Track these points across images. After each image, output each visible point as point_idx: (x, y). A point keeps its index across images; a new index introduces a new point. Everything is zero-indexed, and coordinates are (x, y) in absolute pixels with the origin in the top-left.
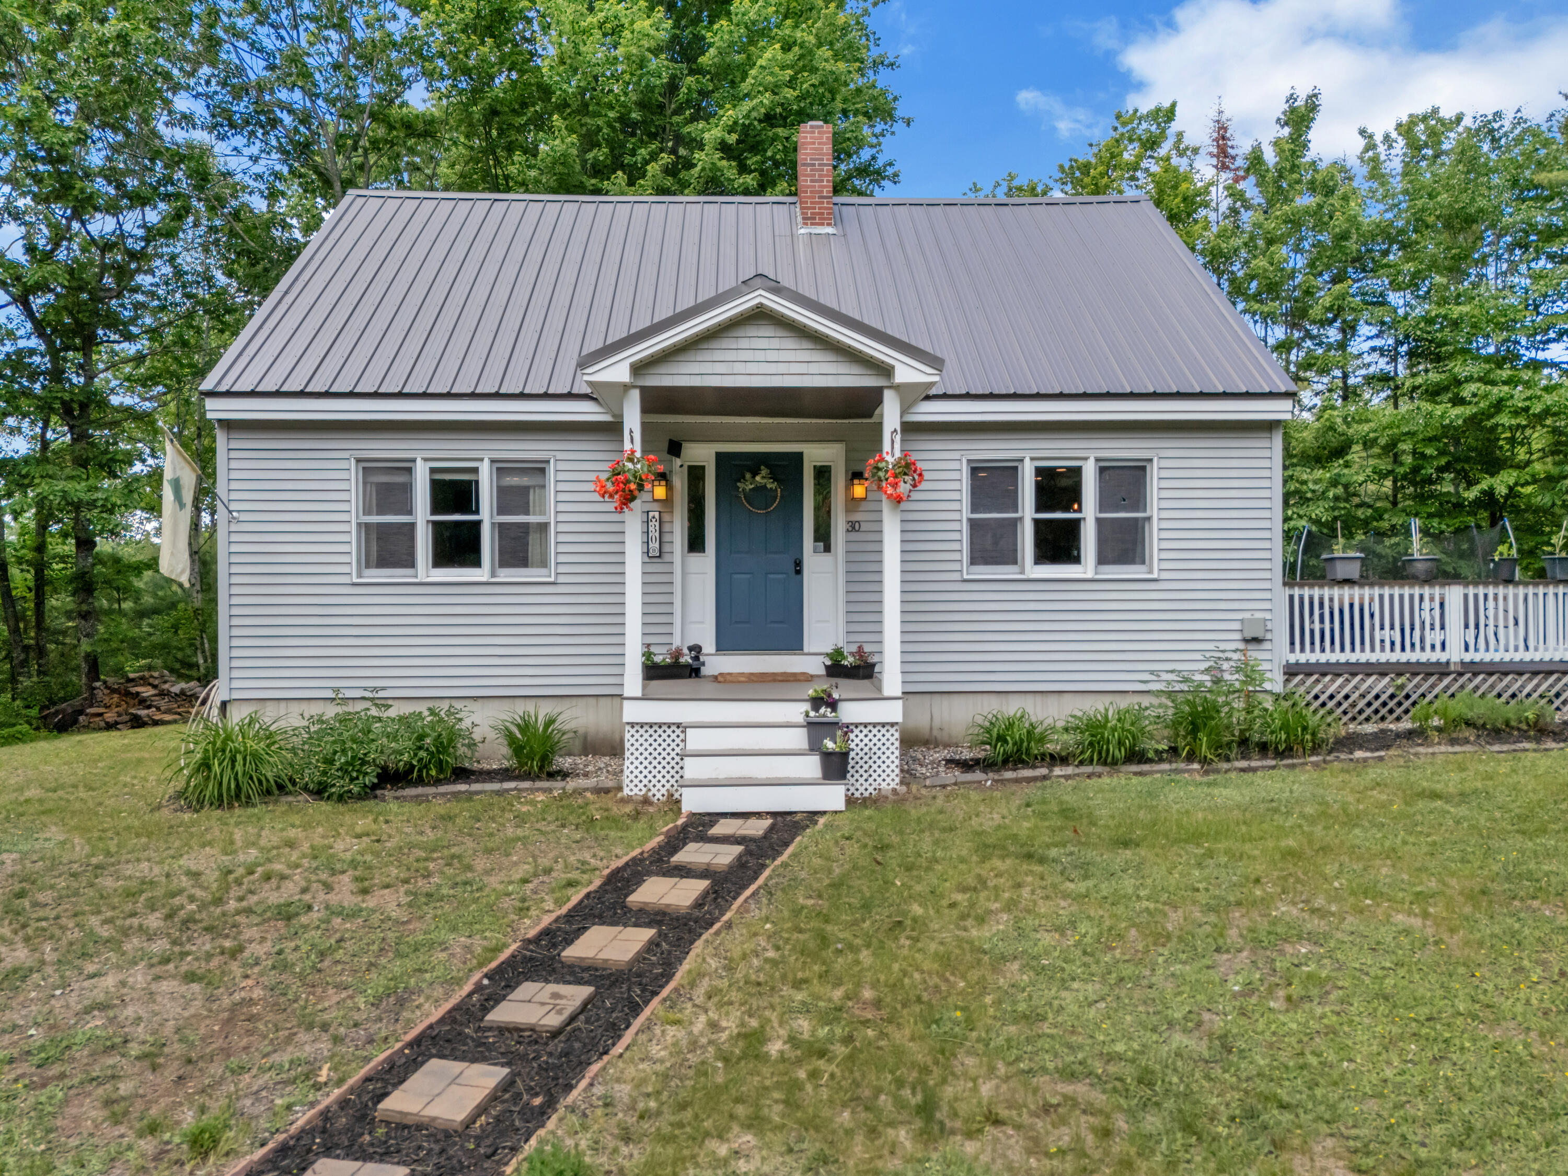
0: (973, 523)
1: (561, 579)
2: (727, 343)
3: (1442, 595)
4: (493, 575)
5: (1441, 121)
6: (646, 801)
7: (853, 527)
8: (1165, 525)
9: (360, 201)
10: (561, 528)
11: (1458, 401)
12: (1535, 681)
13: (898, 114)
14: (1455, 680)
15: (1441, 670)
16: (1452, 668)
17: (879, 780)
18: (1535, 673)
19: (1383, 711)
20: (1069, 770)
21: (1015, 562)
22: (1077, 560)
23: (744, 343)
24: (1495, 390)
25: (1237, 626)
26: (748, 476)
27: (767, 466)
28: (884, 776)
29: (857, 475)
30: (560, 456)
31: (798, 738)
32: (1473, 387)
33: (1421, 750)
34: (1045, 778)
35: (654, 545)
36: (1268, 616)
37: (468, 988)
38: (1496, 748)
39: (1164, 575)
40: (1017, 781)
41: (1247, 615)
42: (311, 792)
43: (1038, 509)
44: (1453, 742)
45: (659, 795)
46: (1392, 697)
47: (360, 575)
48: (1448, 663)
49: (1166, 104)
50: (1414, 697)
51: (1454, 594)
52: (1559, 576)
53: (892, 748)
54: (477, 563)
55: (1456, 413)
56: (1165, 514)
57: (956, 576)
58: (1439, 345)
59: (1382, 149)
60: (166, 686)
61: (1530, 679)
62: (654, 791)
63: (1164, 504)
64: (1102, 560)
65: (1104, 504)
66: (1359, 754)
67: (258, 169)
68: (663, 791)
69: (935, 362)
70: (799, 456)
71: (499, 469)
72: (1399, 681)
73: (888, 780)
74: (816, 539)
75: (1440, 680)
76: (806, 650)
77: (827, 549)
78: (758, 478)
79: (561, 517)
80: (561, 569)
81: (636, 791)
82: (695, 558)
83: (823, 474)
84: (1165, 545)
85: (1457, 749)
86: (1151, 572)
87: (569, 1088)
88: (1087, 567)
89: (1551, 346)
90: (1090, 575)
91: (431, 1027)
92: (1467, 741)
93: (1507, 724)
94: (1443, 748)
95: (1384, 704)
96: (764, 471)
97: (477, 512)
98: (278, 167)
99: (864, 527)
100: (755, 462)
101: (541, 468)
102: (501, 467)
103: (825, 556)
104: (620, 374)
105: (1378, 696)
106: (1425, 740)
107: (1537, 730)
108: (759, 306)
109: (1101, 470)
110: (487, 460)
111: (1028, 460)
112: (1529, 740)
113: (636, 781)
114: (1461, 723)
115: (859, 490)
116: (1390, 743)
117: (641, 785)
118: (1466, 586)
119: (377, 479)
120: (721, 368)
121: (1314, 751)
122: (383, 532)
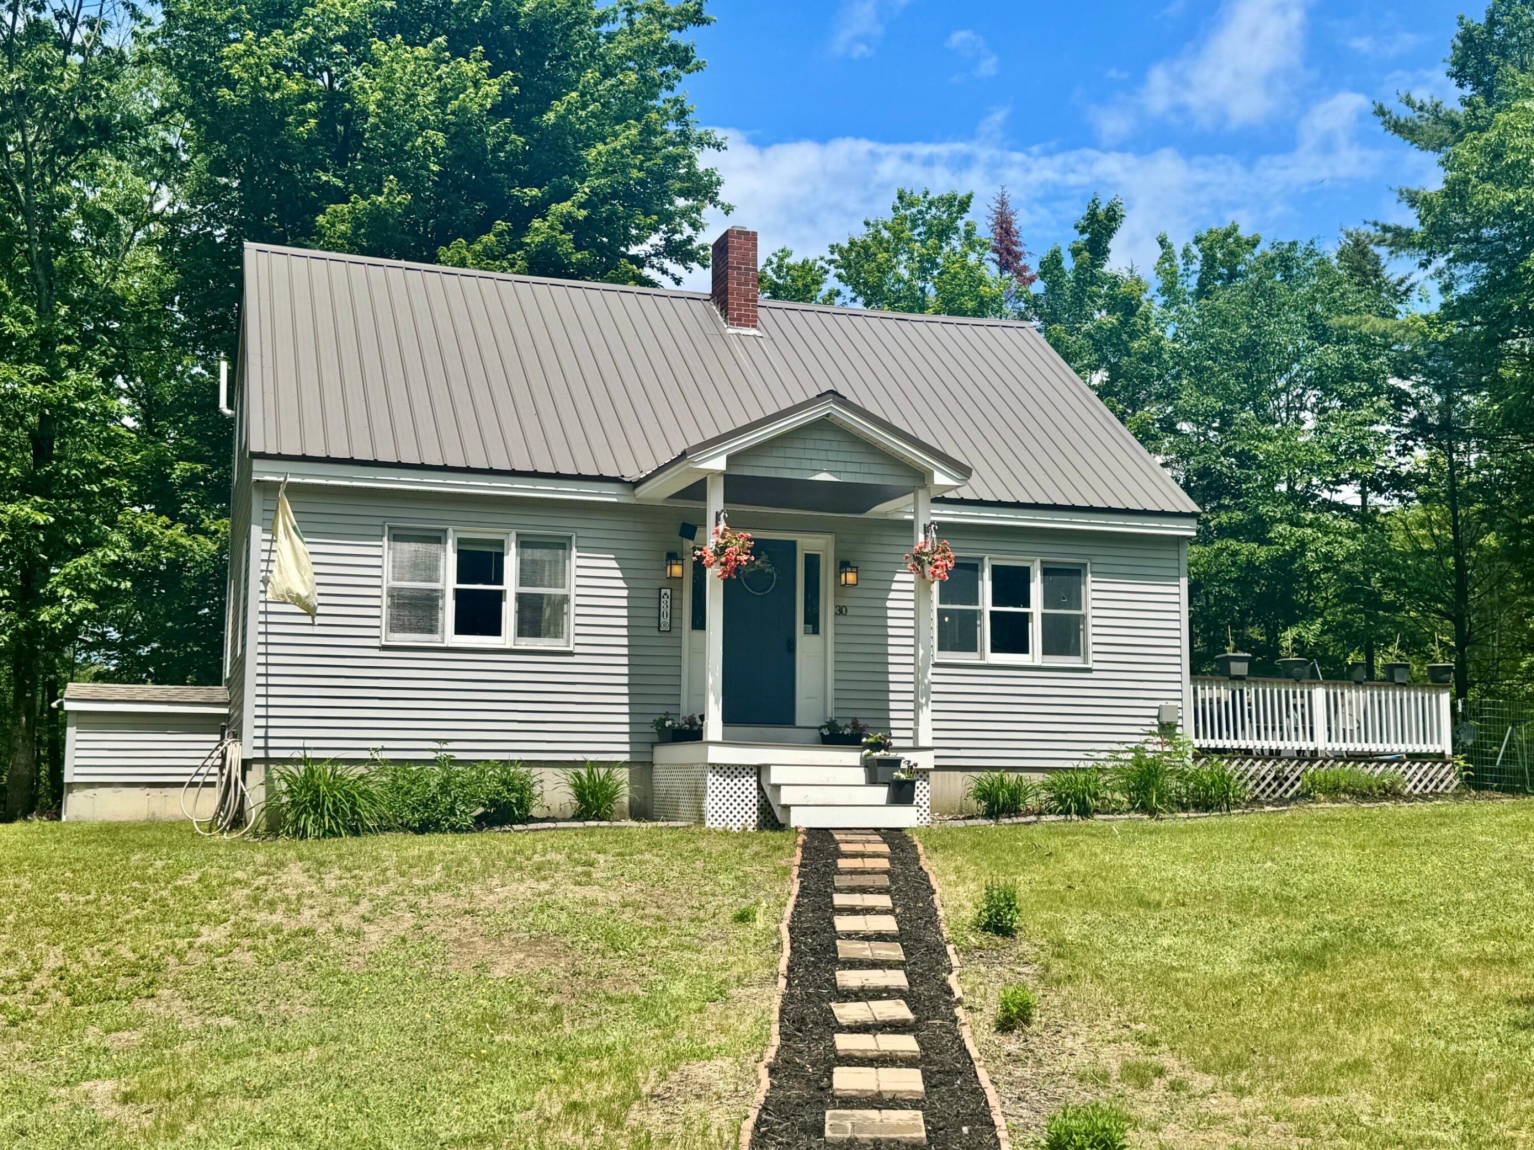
0: (941, 613)
1: (579, 649)
2: (797, 444)
3: (1310, 694)
4: (514, 642)
5: (1237, 240)
6: (725, 833)
7: (840, 611)
8: (1096, 621)
10: (580, 601)
12: (1381, 768)
14: (1322, 765)
15: (1313, 756)
16: (1320, 755)
21: (976, 651)
22: (1027, 651)
23: (810, 444)
24: (1299, 532)
25: (1155, 712)
27: (766, 553)
29: (844, 566)
30: (581, 533)
32: (1281, 528)
33: (1312, 805)
35: (665, 620)
36: (1179, 704)
38: (1365, 805)
39: (1097, 666)
41: (1163, 703)
43: (996, 603)
44: (1334, 801)
45: (735, 829)
46: (1275, 778)
47: (389, 640)
48: (1316, 751)
49: (962, 194)
50: (1292, 779)
51: (1319, 694)
52: (1397, 680)
54: (498, 632)
55: (1262, 553)
56: (1096, 612)
58: (1238, 482)
59: (1179, 262)
62: (731, 824)
63: (1096, 604)
64: (1046, 651)
65: (1048, 601)
66: (1268, 809)
68: (738, 825)
69: (964, 471)
70: (794, 543)
71: (522, 542)
72: (1280, 766)
74: (806, 622)
75: (1311, 764)
76: (798, 724)
77: (816, 631)
78: (758, 563)
79: (580, 591)
80: (579, 640)
81: (716, 824)
82: (697, 634)
83: (812, 562)
84: (1097, 639)
86: (1086, 663)
88: (1035, 655)
89: (1342, 487)
90: (1038, 662)
92: (1345, 800)
93: (1372, 790)
94: (1328, 805)
95: (1269, 785)
96: (764, 556)
97: (500, 581)
99: (850, 611)
101: (563, 544)
102: (524, 544)
103: (814, 638)
104: (719, 464)
105: (1264, 778)
106: (1314, 800)
107: (1391, 793)
108: (828, 415)
109: (1046, 572)
110: (513, 536)
111: (986, 560)
112: (1388, 800)
113: (716, 816)
114: (1334, 791)
115: (851, 578)
116: (1287, 803)
117: (720, 820)
118: (1327, 686)
119: (408, 548)
120: (792, 463)
121: (1237, 805)
122: (412, 598)
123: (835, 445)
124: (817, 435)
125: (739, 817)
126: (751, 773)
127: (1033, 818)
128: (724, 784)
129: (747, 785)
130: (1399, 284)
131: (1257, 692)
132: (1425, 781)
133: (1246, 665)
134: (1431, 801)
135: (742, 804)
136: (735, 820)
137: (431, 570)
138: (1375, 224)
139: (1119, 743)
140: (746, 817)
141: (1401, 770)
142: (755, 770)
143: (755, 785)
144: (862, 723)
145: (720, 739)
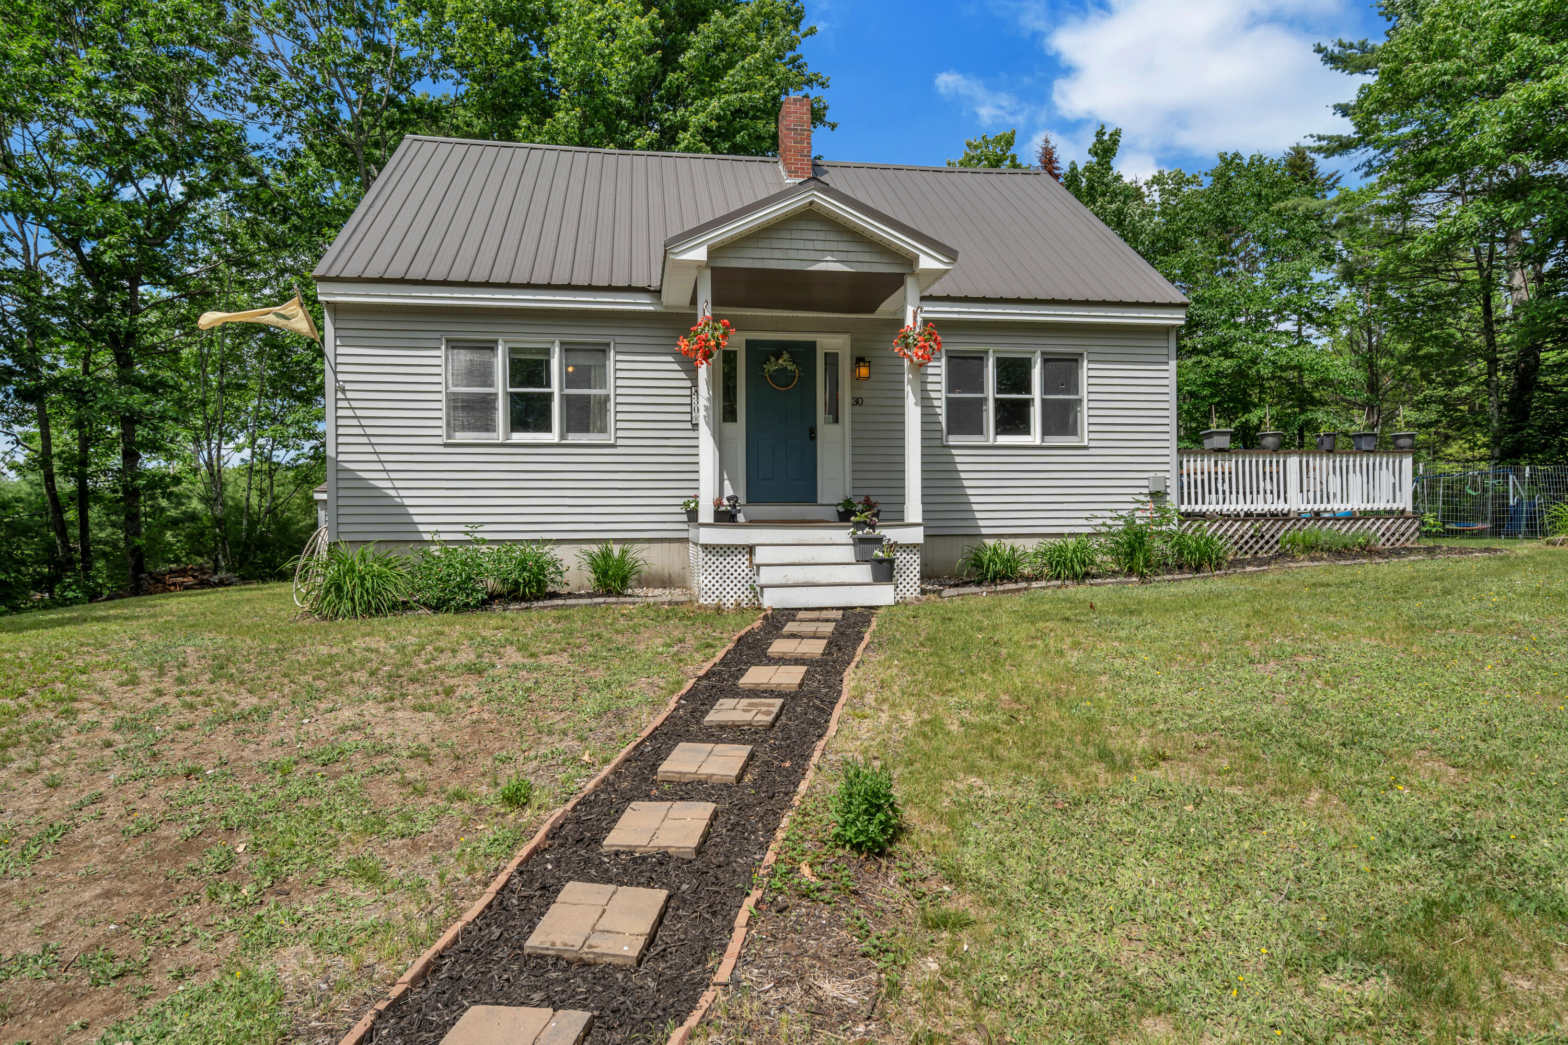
0: (947, 399)
1: (620, 442)
2: (783, 234)
3: (1285, 462)
4: (562, 437)
6: (719, 609)
7: (857, 402)
8: (1092, 405)
9: (417, 145)
10: (619, 399)
11: (1228, 355)
12: (1348, 525)
13: (826, 119)
14: (1295, 524)
15: (1284, 517)
16: (1292, 515)
17: (904, 590)
18: (1348, 519)
19: (1246, 548)
20: (1043, 583)
21: (982, 433)
22: (1028, 432)
23: (796, 235)
25: (1146, 483)
26: (773, 359)
27: (787, 352)
28: (908, 587)
29: (858, 361)
30: (618, 340)
31: (848, 553)
33: (1293, 564)
34: (1026, 589)
36: (1166, 475)
37: (672, 705)
38: (1342, 563)
39: (1092, 444)
40: (1003, 592)
41: (1152, 475)
42: (430, 607)
43: (1000, 391)
44: (1313, 559)
45: (728, 605)
46: (1252, 537)
47: (448, 437)
48: (1289, 511)
50: (1267, 537)
51: (1293, 462)
52: (1364, 448)
53: (915, 565)
54: (548, 429)
56: (1092, 397)
57: (938, 443)
60: (206, 577)
61: (1344, 524)
62: (725, 600)
63: (1092, 389)
64: (1046, 432)
65: (1046, 389)
66: (1249, 569)
67: (282, 145)
68: (732, 600)
69: (951, 254)
70: (812, 345)
71: (565, 349)
72: (1256, 526)
73: (912, 590)
74: (828, 413)
75: (1284, 524)
76: (819, 502)
77: (836, 421)
78: (781, 361)
79: (619, 391)
80: (620, 434)
81: (709, 600)
82: (729, 426)
83: (832, 359)
84: (1092, 420)
85: (1316, 563)
86: (1082, 441)
87: (809, 756)
88: (1035, 437)
90: (1038, 442)
91: (656, 729)
92: (1323, 559)
93: (1345, 547)
94: (1306, 563)
95: (1247, 542)
96: (786, 356)
97: (548, 386)
98: (298, 145)
99: (865, 402)
100: (778, 348)
101: (602, 350)
102: (568, 349)
103: (835, 426)
104: (700, 254)
105: (1242, 537)
106: (1293, 558)
107: (1367, 551)
108: (811, 203)
109: (1045, 361)
110: (557, 343)
111: (991, 352)
112: (1364, 557)
113: (710, 593)
114: (1311, 549)
115: (864, 371)
116: (1267, 562)
117: (713, 596)
118: (1301, 455)
119: (463, 357)
120: (778, 254)
121: (1218, 567)
122: (469, 401)
123: (822, 236)
124: (803, 225)
125: (732, 593)
126: (743, 552)
127: (1024, 585)
128: (717, 563)
129: (740, 563)
130: (1328, 179)
131: (1237, 462)
132: (1388, 535)
133: (1228, 438)
134: (1404, 556)
135: (735, 582)
136: (728, 596)
137: (484, 375)
138: (1312, 136)
139: (1111, 510)
140: (739, 593)
141: (1366, 526)
142: (747, 549)
143: (747, 563)
144: (873, 499)
145: (712, 521)
